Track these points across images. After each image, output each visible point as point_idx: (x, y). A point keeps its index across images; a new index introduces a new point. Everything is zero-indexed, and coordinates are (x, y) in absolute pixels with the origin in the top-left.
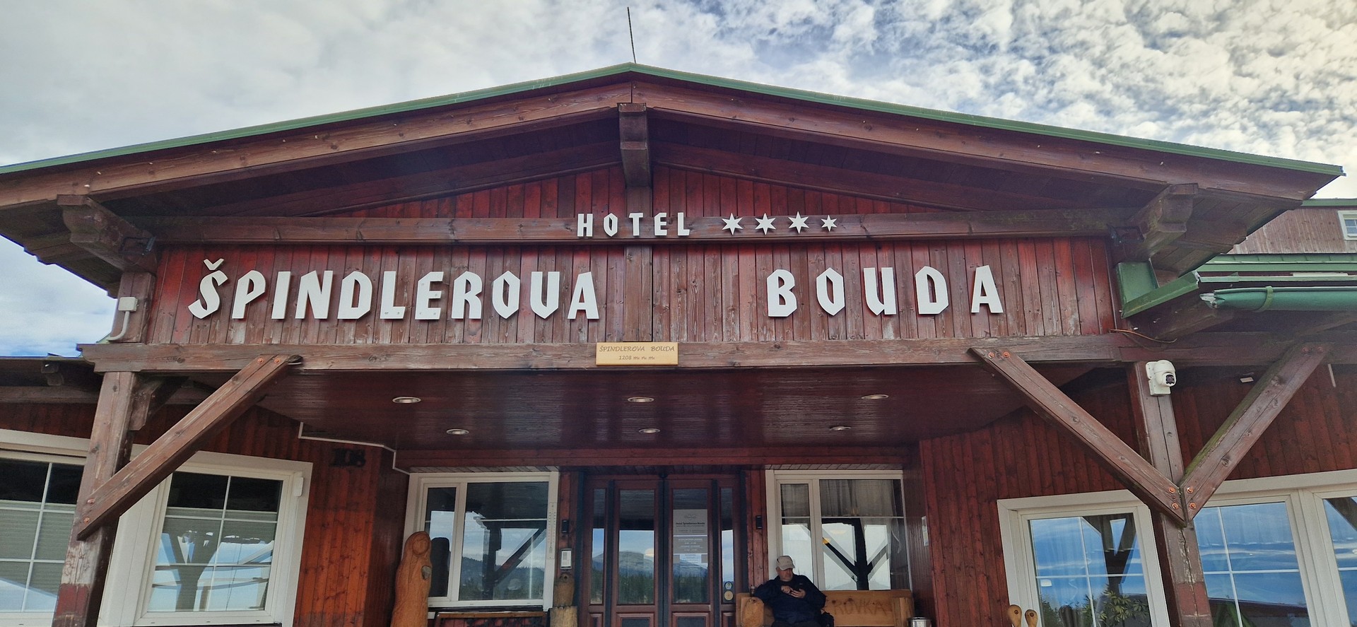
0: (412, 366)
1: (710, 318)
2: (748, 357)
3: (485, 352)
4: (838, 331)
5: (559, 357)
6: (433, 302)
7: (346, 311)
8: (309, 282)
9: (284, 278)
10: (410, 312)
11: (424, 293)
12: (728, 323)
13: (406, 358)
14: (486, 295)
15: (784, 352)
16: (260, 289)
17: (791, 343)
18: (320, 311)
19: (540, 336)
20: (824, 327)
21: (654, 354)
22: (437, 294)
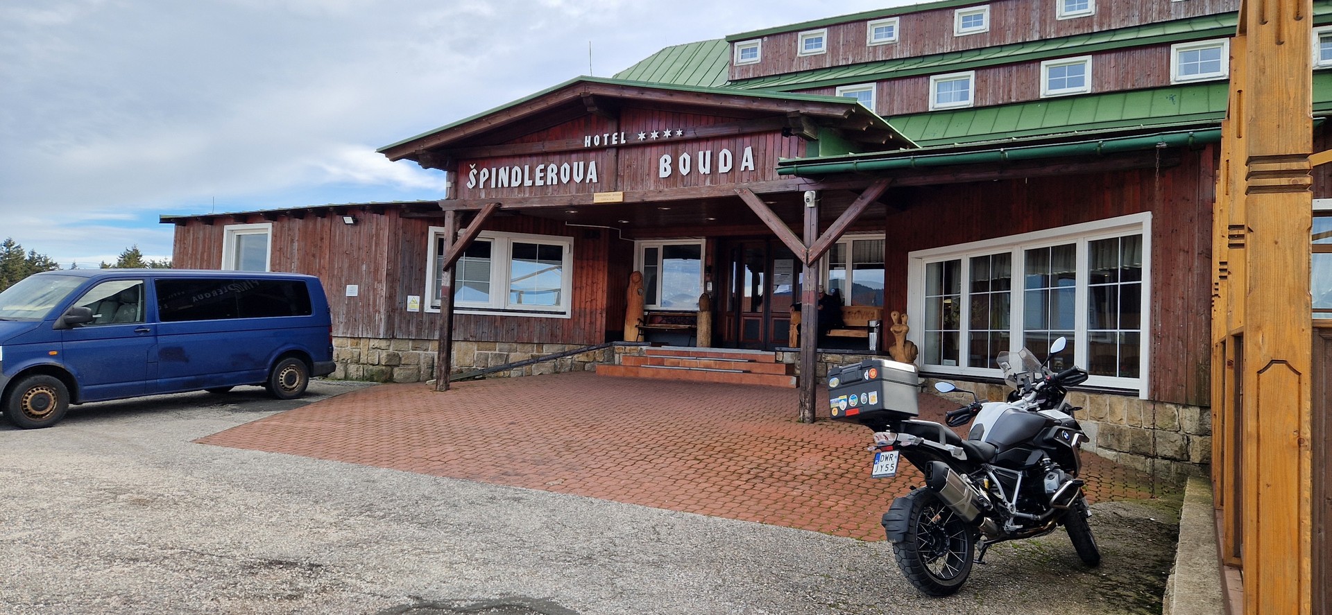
0: (534, 205)
1: (639, 179)
2: (649, 197)
3: (557, 199)
4: (687, 182)
5: (582, 200)
6: (541, 178)
7: (514, 184)
8: (502, 171)
9: (494, 170)
10: (534, 183)
11: (538, 174)
12: (646, 181)
13: (533, 203)
14: (558, 174)
15: (663, 194)
16: (487, 176)
17: (666, 190)
18: (506, 185)
19: (578, 191)
20: (683, 181)
21: (614, 197)
22: (542, 174)
